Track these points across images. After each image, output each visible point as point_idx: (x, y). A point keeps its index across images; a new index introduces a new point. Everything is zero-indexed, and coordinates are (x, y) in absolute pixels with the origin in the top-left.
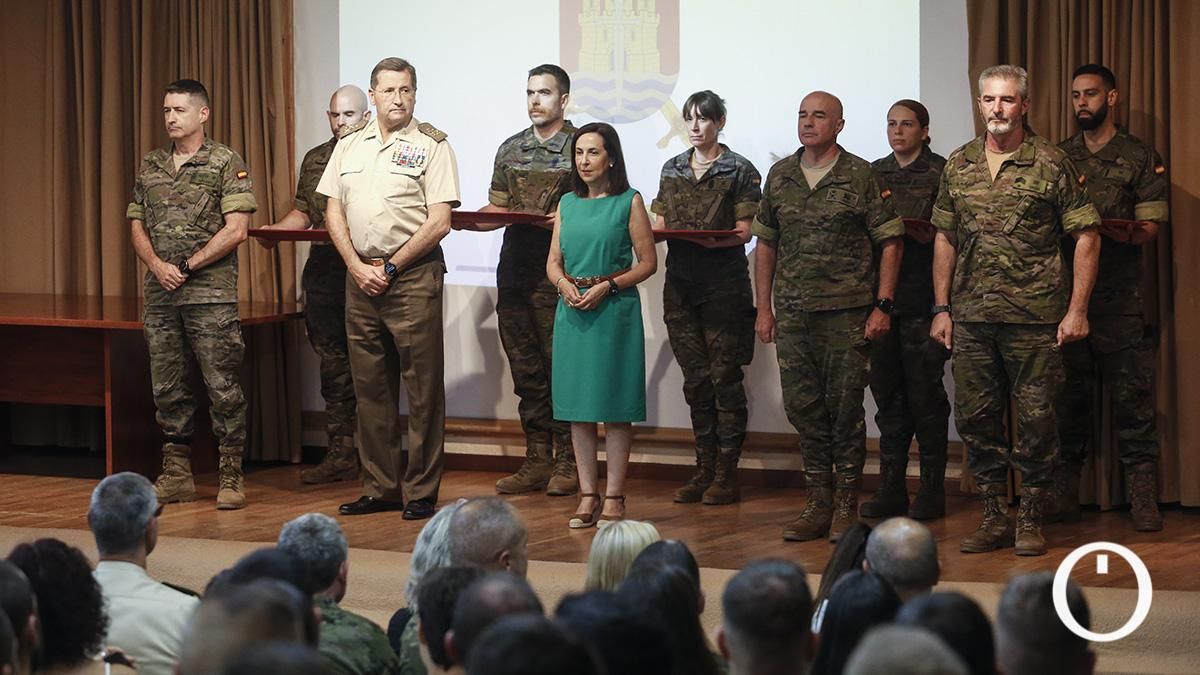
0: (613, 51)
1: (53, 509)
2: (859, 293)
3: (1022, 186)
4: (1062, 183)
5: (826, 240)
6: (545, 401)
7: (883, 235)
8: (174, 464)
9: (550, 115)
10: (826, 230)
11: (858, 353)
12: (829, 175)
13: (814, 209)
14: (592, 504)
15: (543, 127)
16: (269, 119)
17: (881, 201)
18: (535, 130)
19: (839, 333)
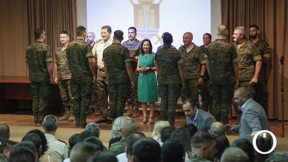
0: (145, 24)
1: (28, 122)
2: (197, 75)
3: (244, 52)
4: (253, 51)
5: (190, 64)
6: (132, 98)
7: (202, 63)
8: (67, 112)
9: (133, 38)
10: (190, 62)
11: (197, 87)
12: (191, 50)
13: (188, 57)
14: (146, 119)
15: (132, 40)
16: (72, 39)
17: (202, 56)
18: (130, 41)
19: (193, 83)
